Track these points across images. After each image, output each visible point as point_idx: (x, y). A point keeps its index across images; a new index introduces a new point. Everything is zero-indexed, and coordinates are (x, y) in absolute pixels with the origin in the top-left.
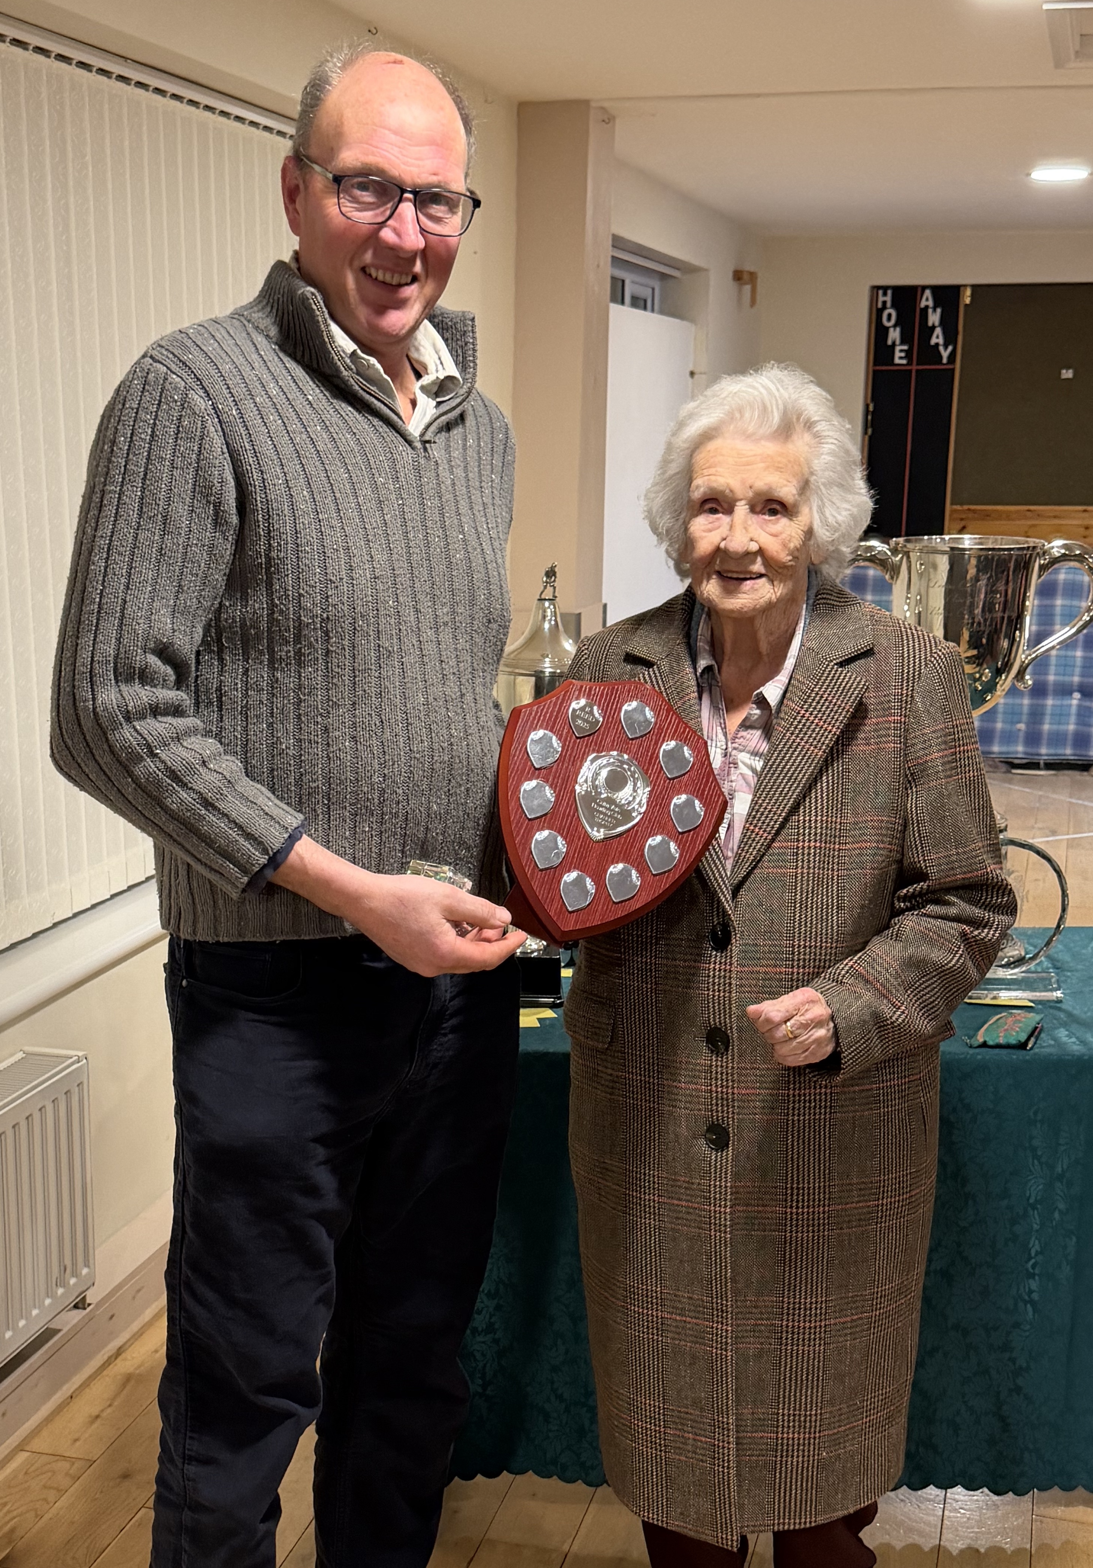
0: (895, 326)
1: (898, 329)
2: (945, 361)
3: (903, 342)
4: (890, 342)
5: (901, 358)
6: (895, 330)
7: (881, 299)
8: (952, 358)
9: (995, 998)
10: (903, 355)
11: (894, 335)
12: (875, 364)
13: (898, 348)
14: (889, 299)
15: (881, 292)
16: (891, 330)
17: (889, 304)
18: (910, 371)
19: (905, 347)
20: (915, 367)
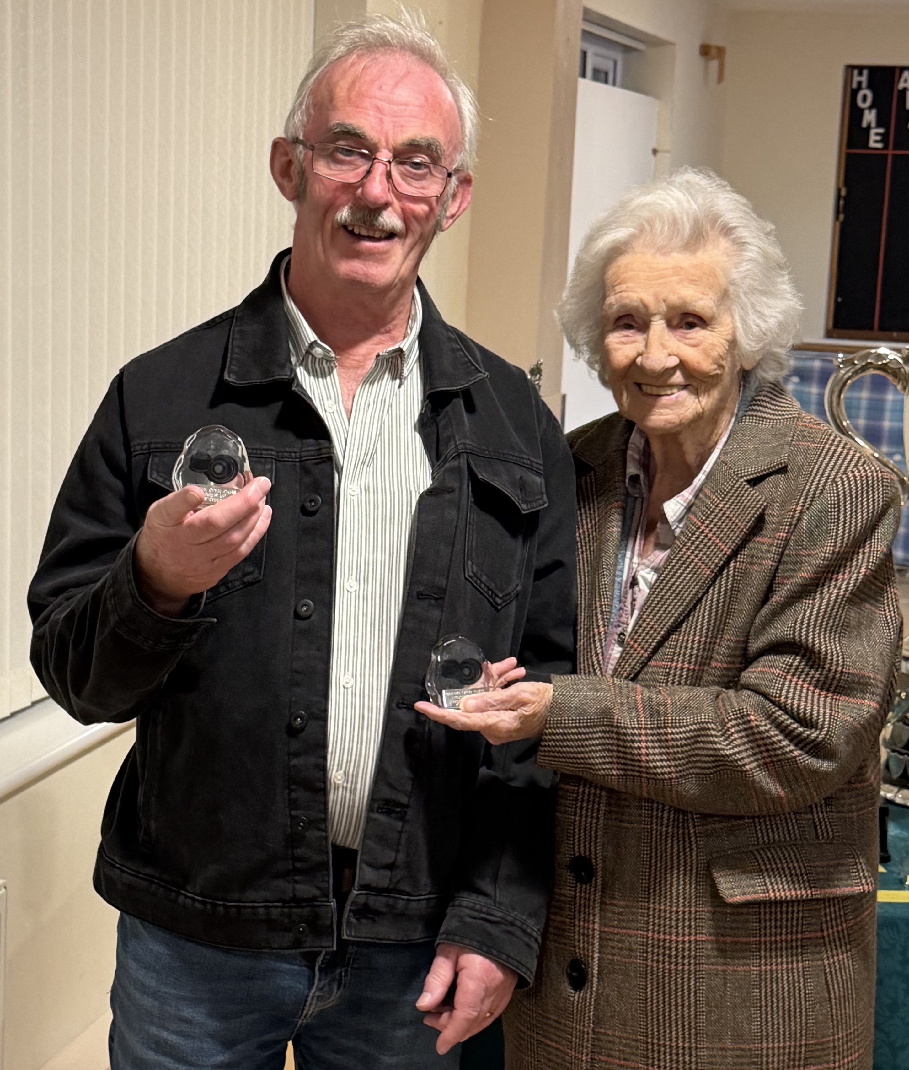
0: (871, 108)
1: (874, 112)
3: (879, 125)
4: (864, 125)
5: (876, 141)
6: (870, 112)
7: (856, 79)
10: (878, 138)
11: (870, 117)
12: (849, 147)
13: (873, 131)
14: (864, 79)
15: (856, 72)
16: (866, 112)
17: (864, 85)
18: (886, 155)
19: (881, 131)
20: (890, 152)
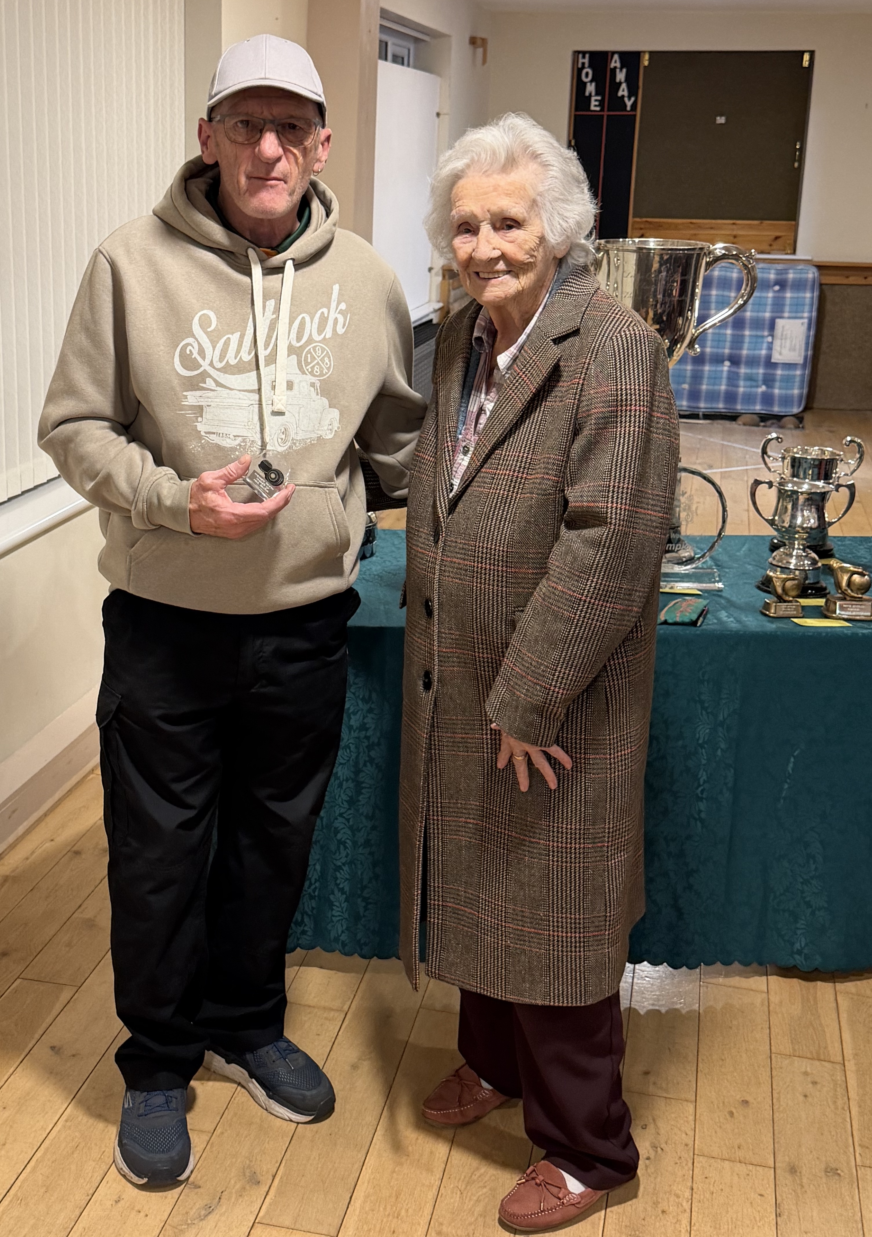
0: (591, 81)
1: (594, 84)
2: (629, 108)
3: (597, 94)
4: (587, 94)
5: (596, 106)
6: (591, 84)
7: (581, 61)
8: (634, 106)
9: (672, 588)
10: (597, 103)
11: (591, 88)
12: (576, 110)
13: (593, 99)
14: (586, 61)
15: (581, 56)
16: (588, 84)
17: (587, 65)
18: (603, 115)
19: (599, 98)
20: (606, 113)
